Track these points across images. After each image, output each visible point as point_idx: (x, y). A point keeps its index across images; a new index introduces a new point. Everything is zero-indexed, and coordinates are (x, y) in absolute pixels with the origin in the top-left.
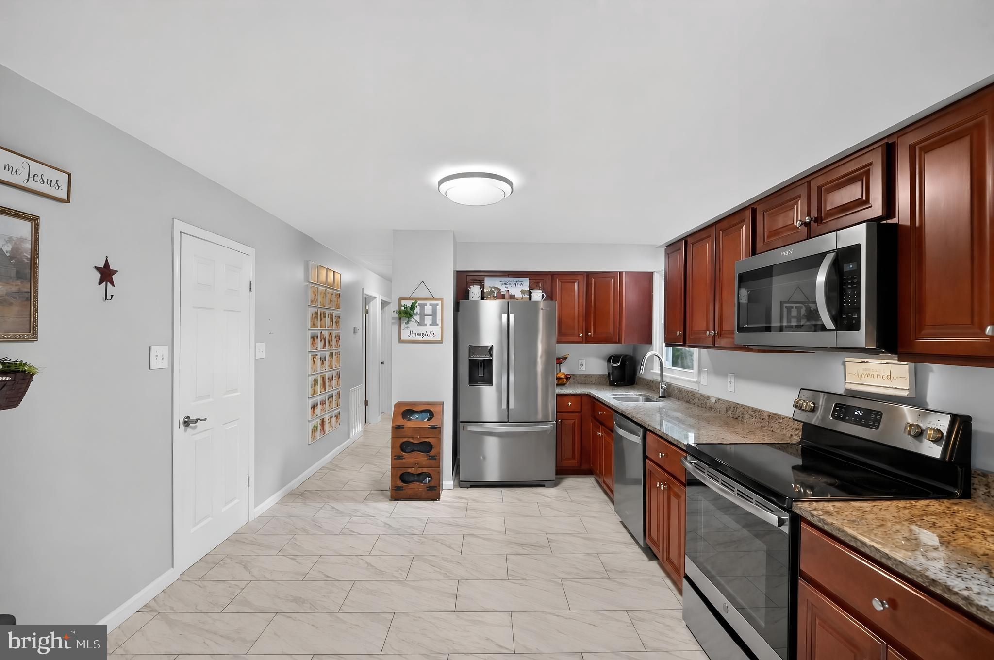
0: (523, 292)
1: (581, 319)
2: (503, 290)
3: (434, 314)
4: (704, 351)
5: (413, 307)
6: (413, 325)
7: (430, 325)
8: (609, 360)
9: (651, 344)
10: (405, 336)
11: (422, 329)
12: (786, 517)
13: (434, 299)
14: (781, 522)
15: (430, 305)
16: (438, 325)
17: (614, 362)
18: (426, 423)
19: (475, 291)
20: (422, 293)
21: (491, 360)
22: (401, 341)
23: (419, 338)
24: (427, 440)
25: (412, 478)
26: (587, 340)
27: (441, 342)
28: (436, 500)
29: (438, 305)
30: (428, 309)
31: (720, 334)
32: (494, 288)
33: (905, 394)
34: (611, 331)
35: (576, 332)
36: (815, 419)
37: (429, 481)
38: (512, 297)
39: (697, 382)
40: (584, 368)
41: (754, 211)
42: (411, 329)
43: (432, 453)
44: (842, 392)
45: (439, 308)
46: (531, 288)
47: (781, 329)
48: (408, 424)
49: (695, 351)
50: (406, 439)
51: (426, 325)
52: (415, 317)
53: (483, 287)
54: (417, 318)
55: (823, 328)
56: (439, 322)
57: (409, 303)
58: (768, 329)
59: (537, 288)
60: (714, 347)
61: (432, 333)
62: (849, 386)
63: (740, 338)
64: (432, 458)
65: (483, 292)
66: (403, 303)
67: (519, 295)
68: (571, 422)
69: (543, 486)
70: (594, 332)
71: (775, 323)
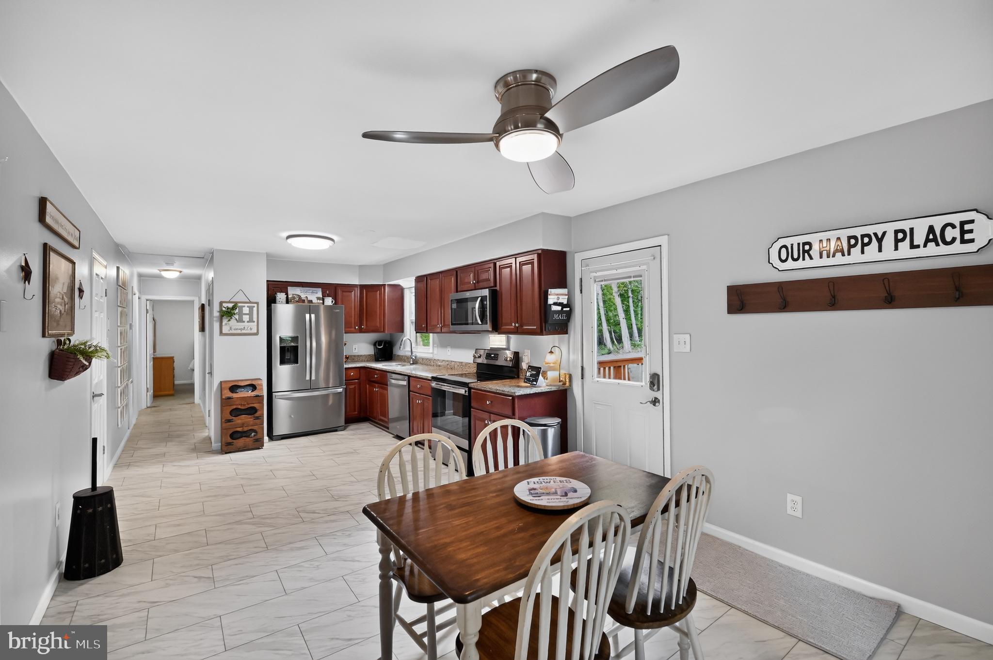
0: (318, 298)
1: (356, 317)
2: (303, 296)
3: (250, 314)
4: (435, 334)
5: (234, 308)
6: (233, 322)
7: (248, 322)
8: (375, 345)
9: (403, 332)
10: (225, 330)
11: (241, 325)
12: (467, 389)
13: (250, 302)
14: (466, 391)
15: (248, 307)
16: (254, 322)
17: (379, 345)
18: (250, 393)
19: (281, 296)
20: (239, 298)
21: (298, 346)
22: (221, 333)
23: (239, 332)
24: (252, 405)
25: (239, 435)
26: (361, 331)
27: (257, 334)
28: (259, 449)
29: (254, 307)
30: (246, 310)
31: (444, 326)
32: (295, 294)
33: (505, 347)
34: (378, 324)
35: (353, 326)
36: (480, 361)
37: (254, 436)
38: (311, 302)
39: (432, 353)
40: (356, 351)
41: (457, 272)
42: (230, 325)
43: (257, 415)
44: (489, 349)
45: (255, 309)
46: (324, 296)
47: (472, 324)
48: (235, 395)
49: (431, 335)
50: (234, 407)
51: (244, 322)
52: (235, 316)
53: (287, 294)
54: (237, 317)
55: (478, 324)
56: (255, 319)
57: (230, 305)
58: (467, 324)
59: (329, 296)
60: (441, 332)
61: (249, 328)
62: (491, 346)
63: (452, 328)
64: (257, 418)
65: (287, 298)
66: (225, 305)
67: (315, 301)
68: (353, 387)
69: (336, 431)
70: (366, 325)
71: (470, 321)
